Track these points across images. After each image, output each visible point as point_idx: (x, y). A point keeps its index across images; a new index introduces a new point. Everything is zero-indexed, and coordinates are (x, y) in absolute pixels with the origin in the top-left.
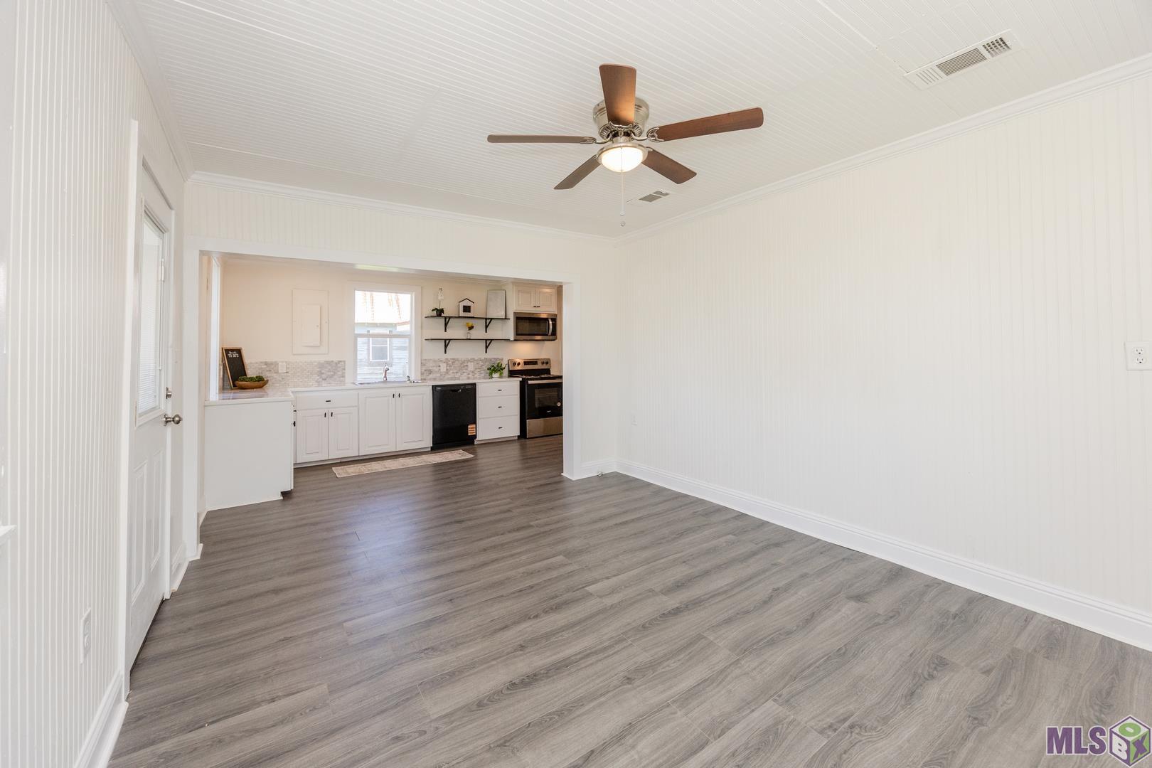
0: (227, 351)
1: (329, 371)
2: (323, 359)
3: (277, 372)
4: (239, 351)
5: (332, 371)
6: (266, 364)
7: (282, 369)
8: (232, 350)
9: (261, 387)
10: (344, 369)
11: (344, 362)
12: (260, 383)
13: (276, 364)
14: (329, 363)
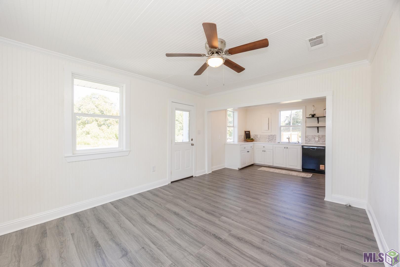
0: (246, 132)
1: (271, 138)
2: (269, 134)
3: (258, 138)
4: (249, 132)
5: (272, 138)
6: (255, 135)
7: (259, 137)
8: (247, 131)
9: (252, 141)
10: (276, 138)
11: (276, 135)
12: (252, 140)
13: (257, 135)
14: (271, 135)
